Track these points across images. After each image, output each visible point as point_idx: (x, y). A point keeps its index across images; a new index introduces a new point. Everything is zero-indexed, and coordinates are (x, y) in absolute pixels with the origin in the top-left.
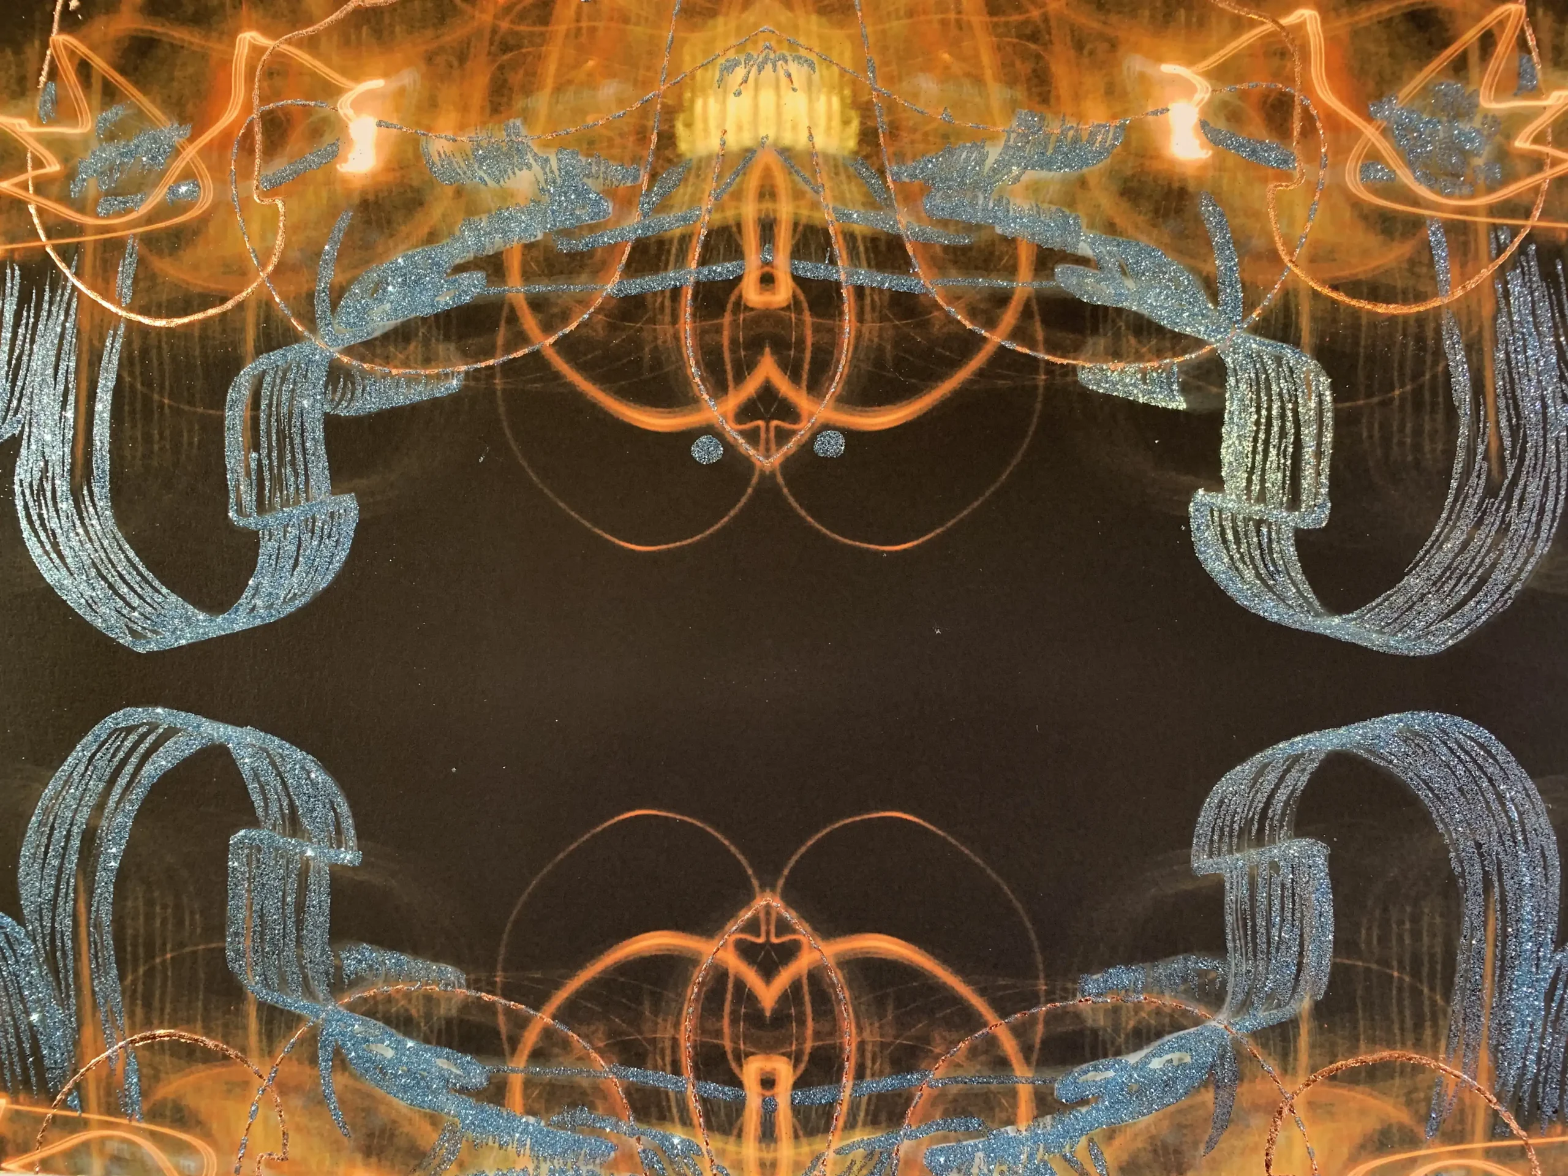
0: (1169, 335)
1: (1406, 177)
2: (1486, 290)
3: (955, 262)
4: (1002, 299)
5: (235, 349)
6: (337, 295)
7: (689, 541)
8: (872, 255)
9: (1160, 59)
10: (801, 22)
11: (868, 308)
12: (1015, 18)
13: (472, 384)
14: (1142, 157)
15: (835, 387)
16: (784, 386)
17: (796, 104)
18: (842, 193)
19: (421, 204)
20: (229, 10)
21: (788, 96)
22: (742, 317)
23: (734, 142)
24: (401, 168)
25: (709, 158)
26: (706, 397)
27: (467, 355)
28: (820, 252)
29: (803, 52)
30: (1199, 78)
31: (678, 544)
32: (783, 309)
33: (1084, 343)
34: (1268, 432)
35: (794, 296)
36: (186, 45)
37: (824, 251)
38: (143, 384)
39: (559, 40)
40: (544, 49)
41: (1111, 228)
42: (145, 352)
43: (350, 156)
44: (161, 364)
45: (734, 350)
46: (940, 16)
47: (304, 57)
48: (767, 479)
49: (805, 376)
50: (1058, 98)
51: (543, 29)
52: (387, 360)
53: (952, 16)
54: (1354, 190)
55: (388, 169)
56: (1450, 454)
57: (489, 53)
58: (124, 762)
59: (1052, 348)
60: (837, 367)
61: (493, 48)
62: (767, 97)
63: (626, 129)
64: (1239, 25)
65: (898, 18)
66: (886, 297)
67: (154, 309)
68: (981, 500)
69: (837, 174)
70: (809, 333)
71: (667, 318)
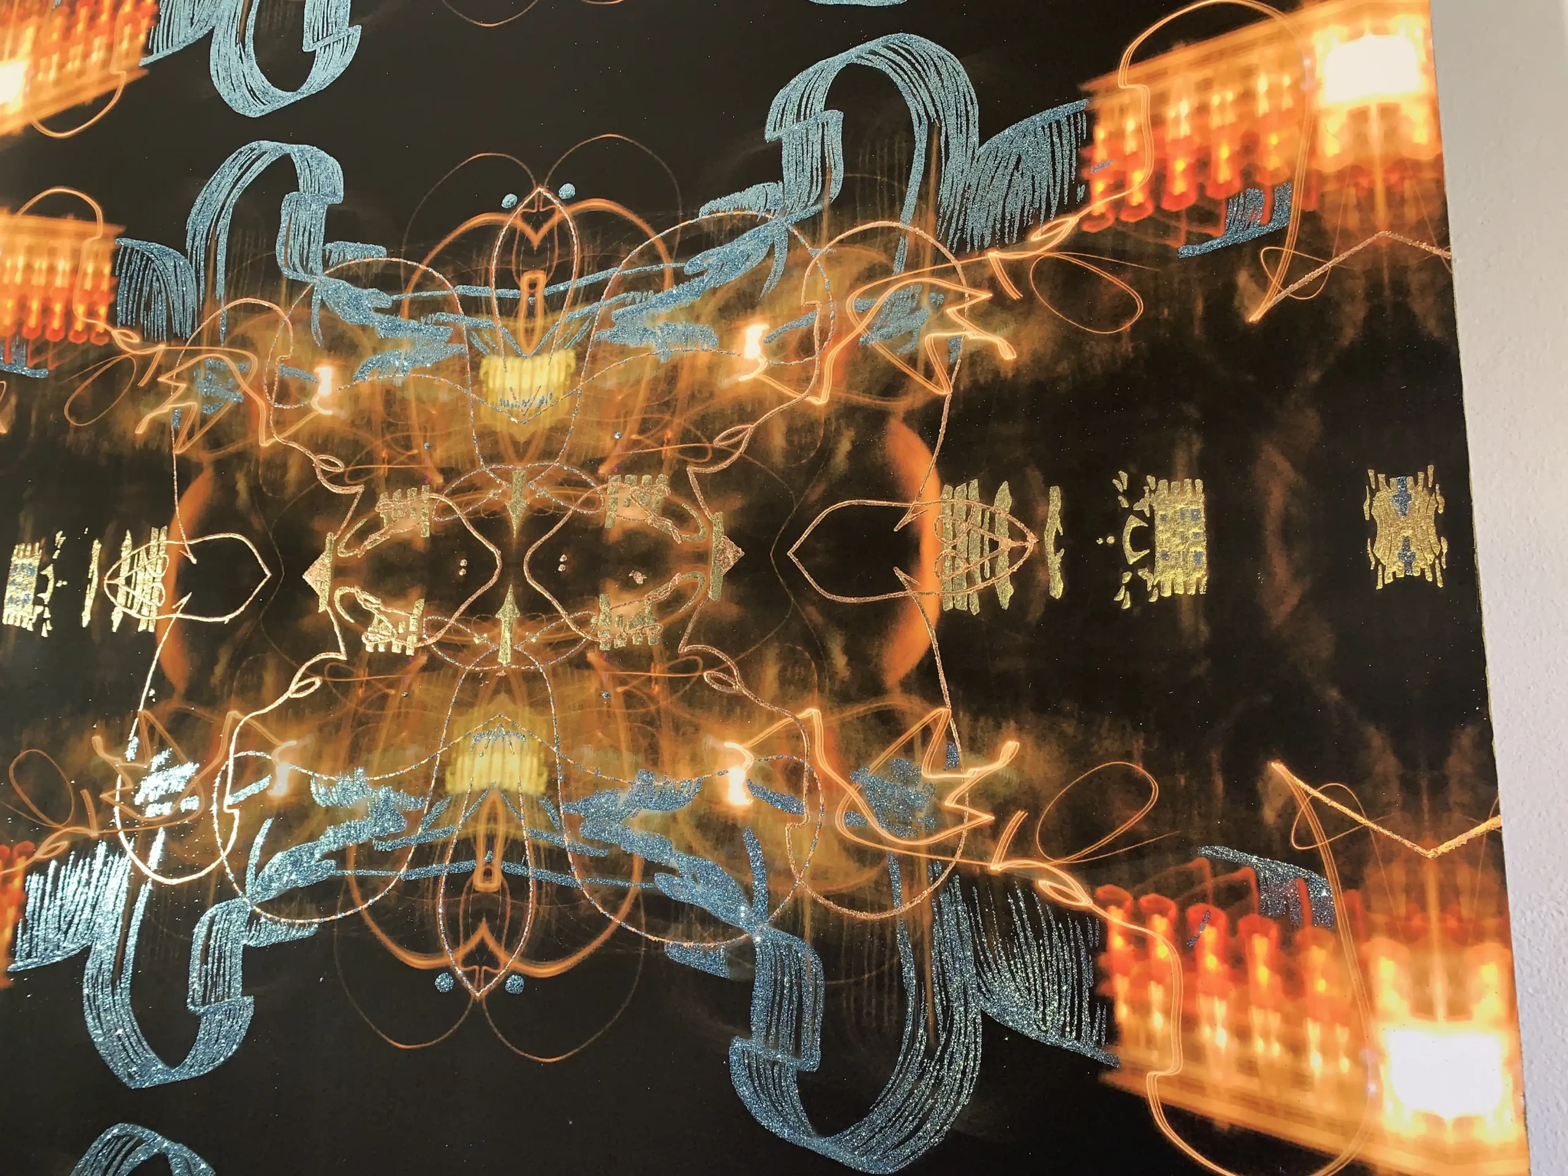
0: (721, 925)
1: (874, 824)
2: (926, 906)
3: (596, 868)
4: (622, 893)
5: (203, 899)
7: (428, 1044)
8: (548, 861)
9: (724, 739)
10: (520, 711)
11: (543, 896)
12: (642, 710)
13: (322, 931)
14: (711, 802)
15: (520, 948)
16: (492, 943)
17: (513, 762)
18: (534, 820)
19: (307, 816)
20: (225, 699)
21: (509, 757)
22: (471, 896)
23: (477, 786)
24: (300, 794)
25: (463, 795)
26: (447, 947)
27: (321, 912)
28: (518, 857)
29: (520, 729)
30: (747, 752)
31: (422, 1045)
32: (495, 893)
33: (668, 927)
34: (781, 998)
35: (502, 885)
36: (202, 717)
37: (521, 856)
38: (156, 918)
39: (389, 719)
40: (380, 724)
41: (690, 850)
42: (159, 899)
43: (277, 785)
44: (166, 907)
45: (465, 918)
46: (598, 709)
47: (259, 727)
48: (477, 1004)
49: (504, 937)
50: (663, 762)
51: (380, 712)
52: (279, 914)
53: (605, 708)
54: (840, 831)
55: (292, 795)
56: (902, 1024)
57: (352, 726)
58: (114, 1158)
59: (651, 930)
60: (524, 933)
61: (354, 723)
62: (497, 757)
63: (419, 775)
64: (772, 718)
65: (575, 710)
66: (555, 889)
67: (167, 873)
68: (602, 1031)
69: (532, 806)
70: (508, 909)
71: (430, 896)
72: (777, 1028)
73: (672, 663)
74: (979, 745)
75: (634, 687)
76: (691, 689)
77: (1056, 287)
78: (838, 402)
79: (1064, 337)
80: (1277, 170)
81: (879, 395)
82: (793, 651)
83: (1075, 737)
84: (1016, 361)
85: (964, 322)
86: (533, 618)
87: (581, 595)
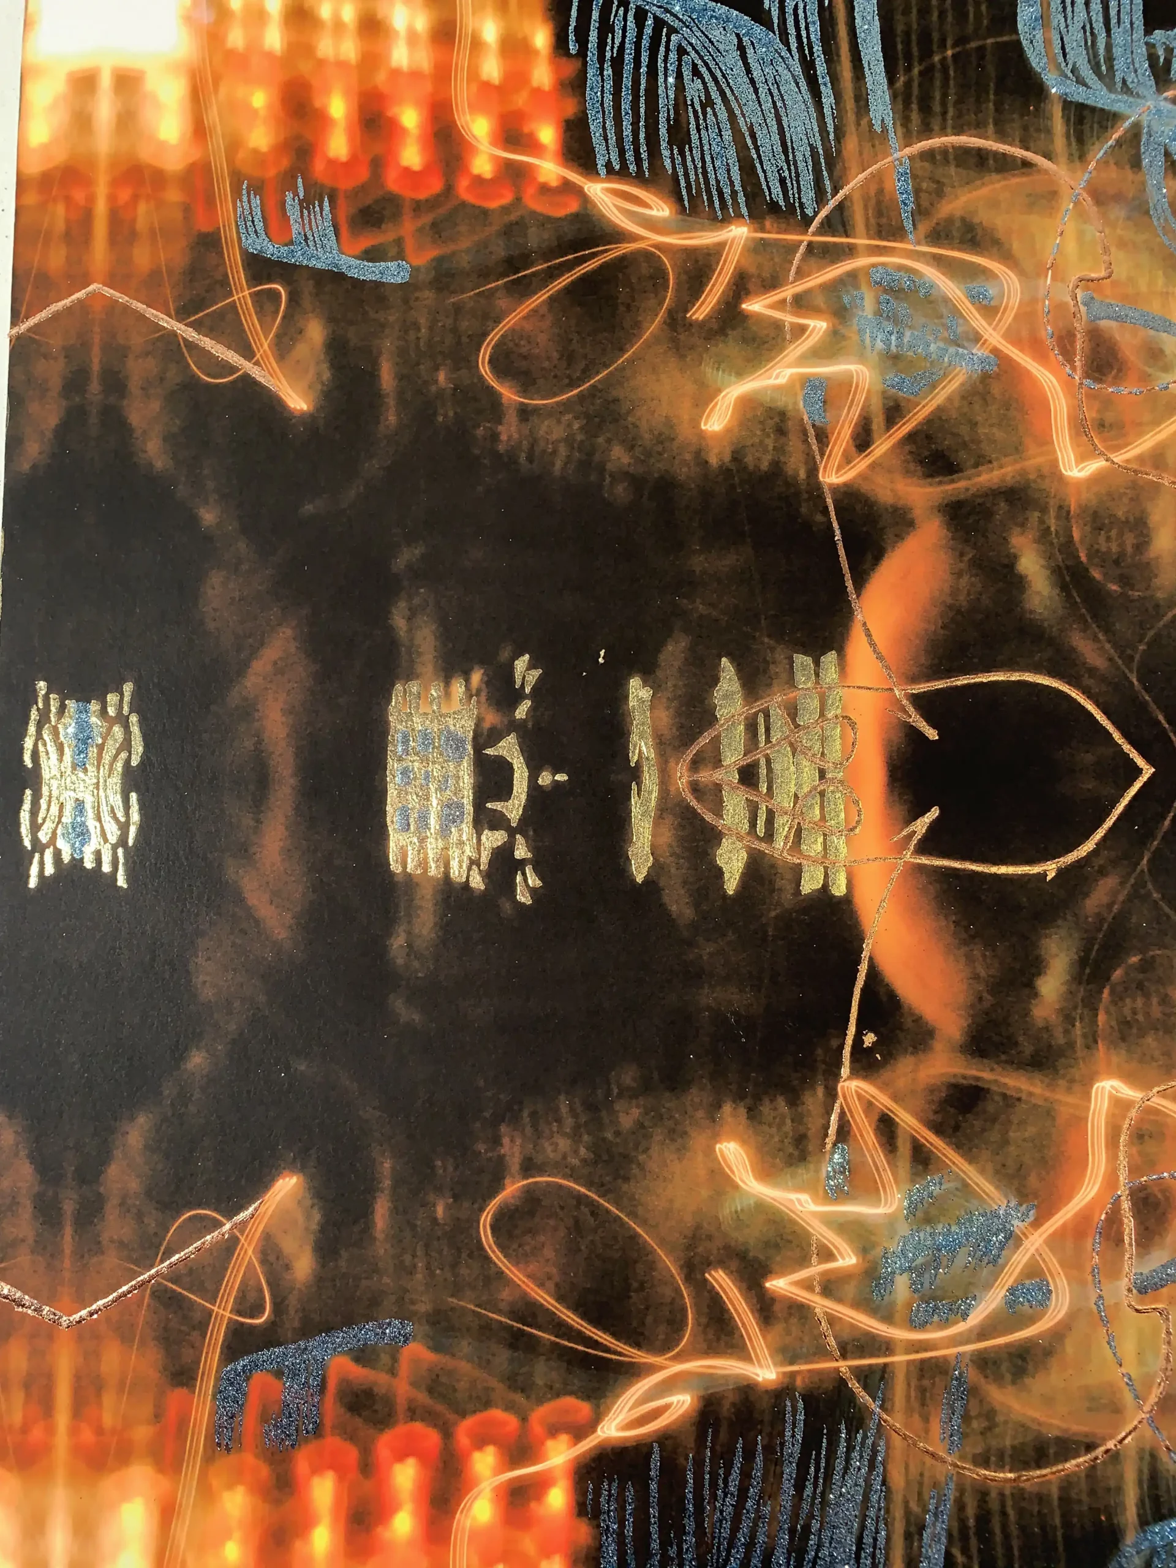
74: (770, 423)
77: (642, 1287)
78: (1072, 1081)
79: (626, 1179)
80: (230, 1486)
81: (988, 1091)
83: (609, 441)
84: (716, 1137)
85: (823, 1233)
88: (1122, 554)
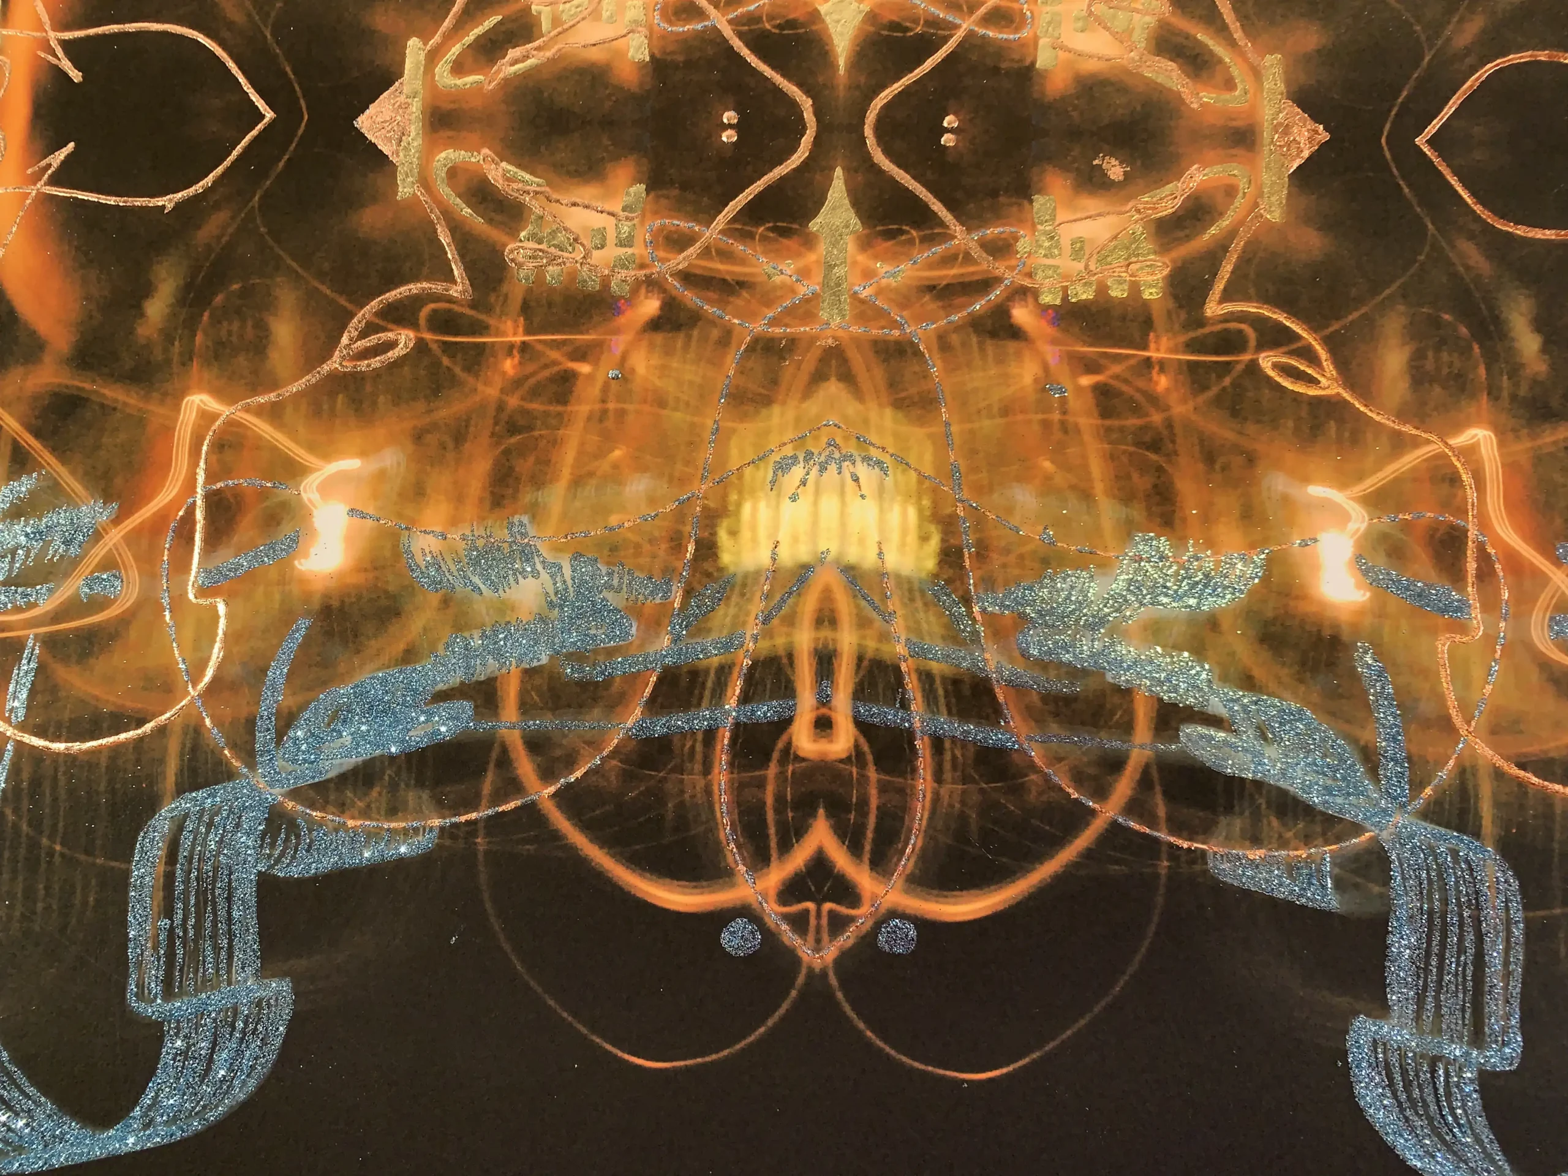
0: (1319, 818)
3: (1056, 715)
5: (151, 785)
6: (286, 721)
7: (714, 1057)
8: (953, 700)
9: (1307, 480)
10: (873, 415)
11: (947, 766)
12: (1132, 422)
13: (448, 842)
14: (1287, 595)
15: (907, 863)
16: (841, 859)
17: (865, 513)
18: (917, 622)
19: (398, 614)
20: (175, 369)
21: (856, 506)
22: (790, 768)
23: (787, 556)
24: (376, 568)
25: (757, 573)
26: (742, 868)
27: (442, 806)
28: (889, 693)
29: (874, 453)
30: (1351, 502)
31: (699, 1060)
32: (841, 761)
33: (1216, 823)
34: (1443, 944)
35: (857, 746)
36: (119, 407)
37: (895, 691)
38: (30, 825)
39: (579, 424)
40: (561, 432)
41: (1248, 683)
42: (36, 783)
43: (312, 551)
44: (55, 799)
45: (779, 810)
46: (1040, 416)
47: (264, 429)
48: (817, 978)
49: (868, 847)
50: (1184, 520)
51: (560, 408)
52: (342, 808)
53: (1056, 416)
54: (1544, 650)
55: (359, 569)
57: (493, 434)
59: (1176, 827)
60: (908, 839)
61: (497, 428)
62: (829, 504)
63: (657, 534)
64: (1399, 444)
65: (991, 417)
66: (971, 754)
67: (51, 730)
68: (1088, 1017)
69: (912, 600)
70: (873, 792)
71: (698, 767)
72: (1437, 998)
73: (1192, 334)
75: (1117, 377)
76: (1235, 385)
82: (1436, 323)
86: (890, 235)
87: (994, 194)
88: (1438, 349)
